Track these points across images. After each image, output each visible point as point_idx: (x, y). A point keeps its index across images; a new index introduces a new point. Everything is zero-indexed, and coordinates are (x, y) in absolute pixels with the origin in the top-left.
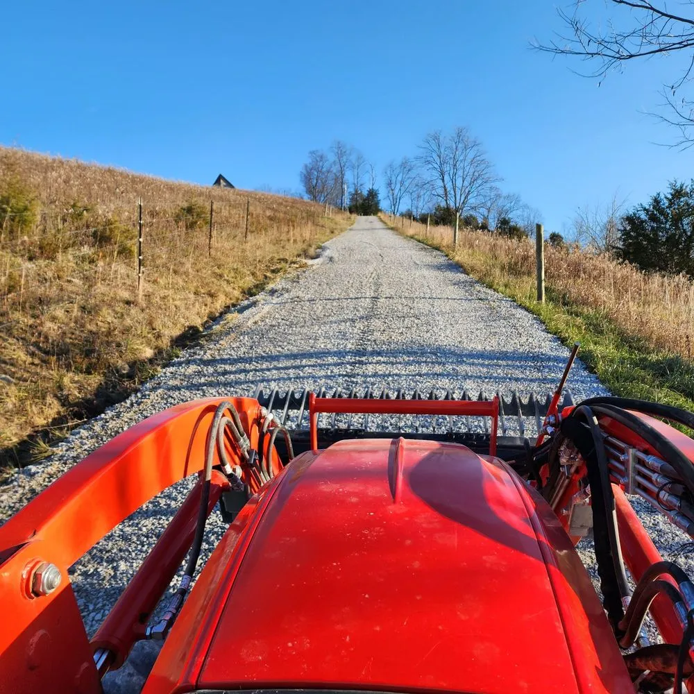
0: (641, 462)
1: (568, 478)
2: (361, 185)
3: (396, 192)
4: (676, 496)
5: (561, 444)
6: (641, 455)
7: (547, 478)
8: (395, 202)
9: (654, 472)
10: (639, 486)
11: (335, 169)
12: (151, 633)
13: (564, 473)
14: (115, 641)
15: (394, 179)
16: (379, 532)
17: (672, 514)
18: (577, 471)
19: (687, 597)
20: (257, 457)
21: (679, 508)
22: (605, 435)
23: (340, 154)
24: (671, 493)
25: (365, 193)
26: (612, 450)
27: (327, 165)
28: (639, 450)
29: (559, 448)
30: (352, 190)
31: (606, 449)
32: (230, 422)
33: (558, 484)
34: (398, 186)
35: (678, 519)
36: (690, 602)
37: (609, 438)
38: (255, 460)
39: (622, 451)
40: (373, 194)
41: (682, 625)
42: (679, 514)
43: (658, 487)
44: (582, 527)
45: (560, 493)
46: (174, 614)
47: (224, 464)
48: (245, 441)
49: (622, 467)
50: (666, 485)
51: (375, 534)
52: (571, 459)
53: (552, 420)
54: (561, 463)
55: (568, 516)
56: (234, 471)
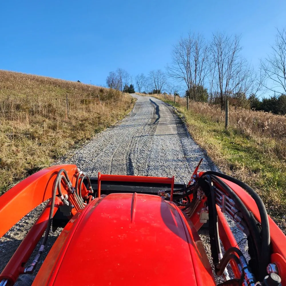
0: (227, 201)
1: (200, 200)
2: (128, 83)
3: (140, 85)
4: (240, 217)
5: (198, 188)
6: (228, 198)
7: (192, 199)
8: (139, 89)
9: (232, 206)
10: (226, 210)
11: (118, 78)
12: (26, 271)
13: (198, 198)
14: (10, 276)
15: (139, 81)
17: (238, 223)
18: (204, 198)
19: (242, 262)
20: (75, 190)
21: (241, 222)
22: (215, 187)
23: (120, 73)
24: (238, 215)
25: (129, 86)
26: (217, 194)
27: (115, 77)
28: (227, 196)
29: (197, 189)
30: (124, 85)
31: (215, 193)
32: (64, 177)
33: (196, 202)
34: (140, 83)
35: (240, 226)
36: (243, 264)
37: (217, 189)
38: (74, 191)
39: (221, 195)
40: (132, 86)
41: (240, 273)
42: (241, 224)
43: (234, 213)
44: (205, 219)
45: (197, 206)
46: (37, 263)
47: (61, 195)
48: (70, 184)
49: (220, 201)
50: (237, 212)
51: (123, 237)
52: (202, 194)
53: (195, 176)
54: (198, 195)
55: (199, 215)
56: (65, 197)
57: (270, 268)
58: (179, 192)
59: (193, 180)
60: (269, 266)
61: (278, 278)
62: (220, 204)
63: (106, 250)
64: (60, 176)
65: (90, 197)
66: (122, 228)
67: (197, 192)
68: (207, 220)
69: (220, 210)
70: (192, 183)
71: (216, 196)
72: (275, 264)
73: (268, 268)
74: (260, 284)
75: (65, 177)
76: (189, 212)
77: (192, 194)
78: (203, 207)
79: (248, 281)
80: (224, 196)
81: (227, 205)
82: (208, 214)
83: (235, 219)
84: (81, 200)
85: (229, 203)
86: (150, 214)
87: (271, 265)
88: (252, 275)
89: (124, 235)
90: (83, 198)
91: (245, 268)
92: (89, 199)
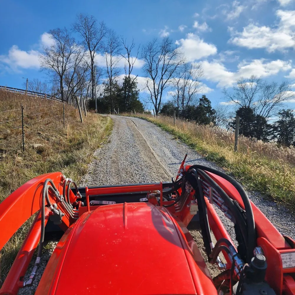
0: (214, 192)
1: (189, 193)
4: (227, 207)
5: (186, 182)
6: (214, 190)
7: (181, 193)
9: (219, 196)
10: (214, 201)
12: (25, 285)
13: (187, 192)
16: (119, 241)
17: (226, 213)
18: (192, 191)
19: (232, 251)
20: (63, 198)
21: (228, 211)
22: (202, 180)
24: (225, 205)
26: (204, 186)
31: (202, 186)
33: (185, 196)
35: (227, 215)
36: (233, 253)
37: (203, 182)
39: (207, 187)
42: (228, 213)
43: (221, 203)
44: (194, 211)
45: (186, 199)
46: (35, 275)
47: (50, 206)
48: (57, 192)
49: (208, 193)
50: (223, 203)
51: (118, 242)
52: (190, 187)
53: (182, 171)
54: (186, 189)
55: (189, 208)
56: (54, 206)
57: (256, 251)
58: (168, 187)
59: (180, 174)
60: (255, 250)
61: (263, 257)
62: (208, 196)
63: (103, 255)
64: (47, 187)
65: (79, 202)
66: (116, 234)
67: (185, 186)
68: (197, 212)
69: (208, 201)
70: (180, 177)
71: (203, 188)
72: (260, 247)
73: (254, 251)
74: (248, 265)
75: (51, 187)
76: (179, 205)
77: (181, 188)
78: (192, 200)
79: (238, 267)
80: (210, 188)
81: (214, 196)
82: (197, 206)
83: (222, 209)
84: (70, 207)
85: (216, 194)
86: (141, 219)
87: (257, 248)
88: (241, 261)
89: (119, 239)
90: (72, 205)
91: (235, 256)
92: (78, 205)
